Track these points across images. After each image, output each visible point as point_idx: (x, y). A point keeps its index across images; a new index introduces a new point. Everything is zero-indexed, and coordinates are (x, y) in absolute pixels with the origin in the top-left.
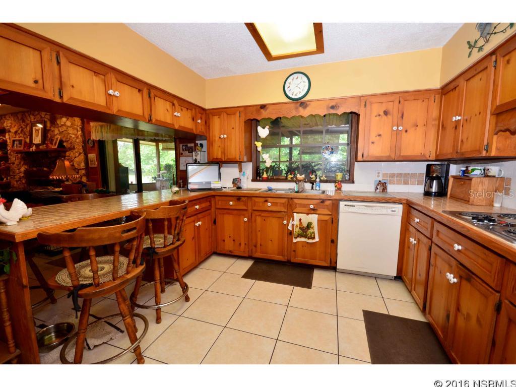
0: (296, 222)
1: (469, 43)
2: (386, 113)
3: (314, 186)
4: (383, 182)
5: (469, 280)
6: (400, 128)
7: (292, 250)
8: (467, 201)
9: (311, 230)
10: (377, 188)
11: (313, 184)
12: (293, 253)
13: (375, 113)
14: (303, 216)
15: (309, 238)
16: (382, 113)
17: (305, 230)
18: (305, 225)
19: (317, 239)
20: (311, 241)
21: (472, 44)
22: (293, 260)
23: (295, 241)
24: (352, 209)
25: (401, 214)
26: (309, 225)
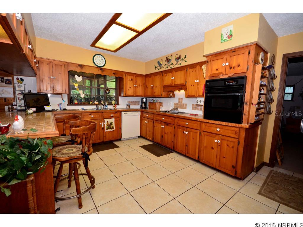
0: (106, 123)
1: (155, 66)
2: (132, 80)
3: (105, 107)
4: (129, 104)
5: (167, 125)
6: (136, 86)
7: (104, 136)
8: (155, 109)
9: (112, 125)
10: (127, 107)
11: (104, 106)
12: (104, 137)
13: (128, 79)
14: (108, 120)
15: (112, 129)
16: (130, 79)
17: (110, 126)
18: (109, 123)
19: (114, 129)
20: (112, 130)
21: (156, 67)
22: (105, 140)
23: (106, 131)
24: (127, 115)
25: (140, 115)
26: (111, 123)
